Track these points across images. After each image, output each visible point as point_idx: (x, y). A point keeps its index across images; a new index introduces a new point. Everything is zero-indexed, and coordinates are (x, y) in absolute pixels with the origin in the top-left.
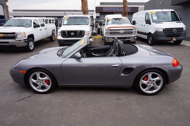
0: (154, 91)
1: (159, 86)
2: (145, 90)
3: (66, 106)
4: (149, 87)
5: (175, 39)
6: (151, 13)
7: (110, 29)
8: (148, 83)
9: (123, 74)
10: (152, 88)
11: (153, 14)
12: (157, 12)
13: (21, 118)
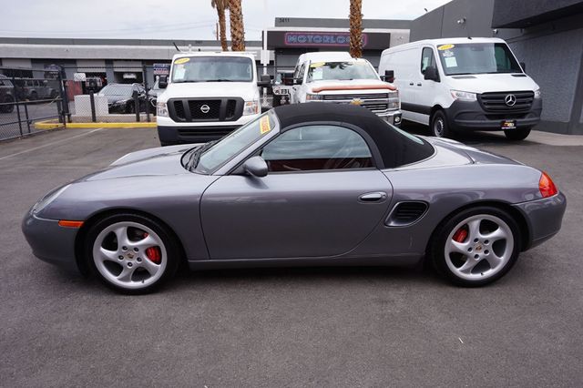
0: (489, 273)
1: (502, 258)
2: (462, 271)
3: (224, 331)
4: (472, 260)
5: (510, 125)
6: (440, 48)
7: (320, 93)
8: (470, 249)
9: (396, 222)
10: (483, 265)
11: (444, 51)
12: (457, 46)
13: (77, 376)
